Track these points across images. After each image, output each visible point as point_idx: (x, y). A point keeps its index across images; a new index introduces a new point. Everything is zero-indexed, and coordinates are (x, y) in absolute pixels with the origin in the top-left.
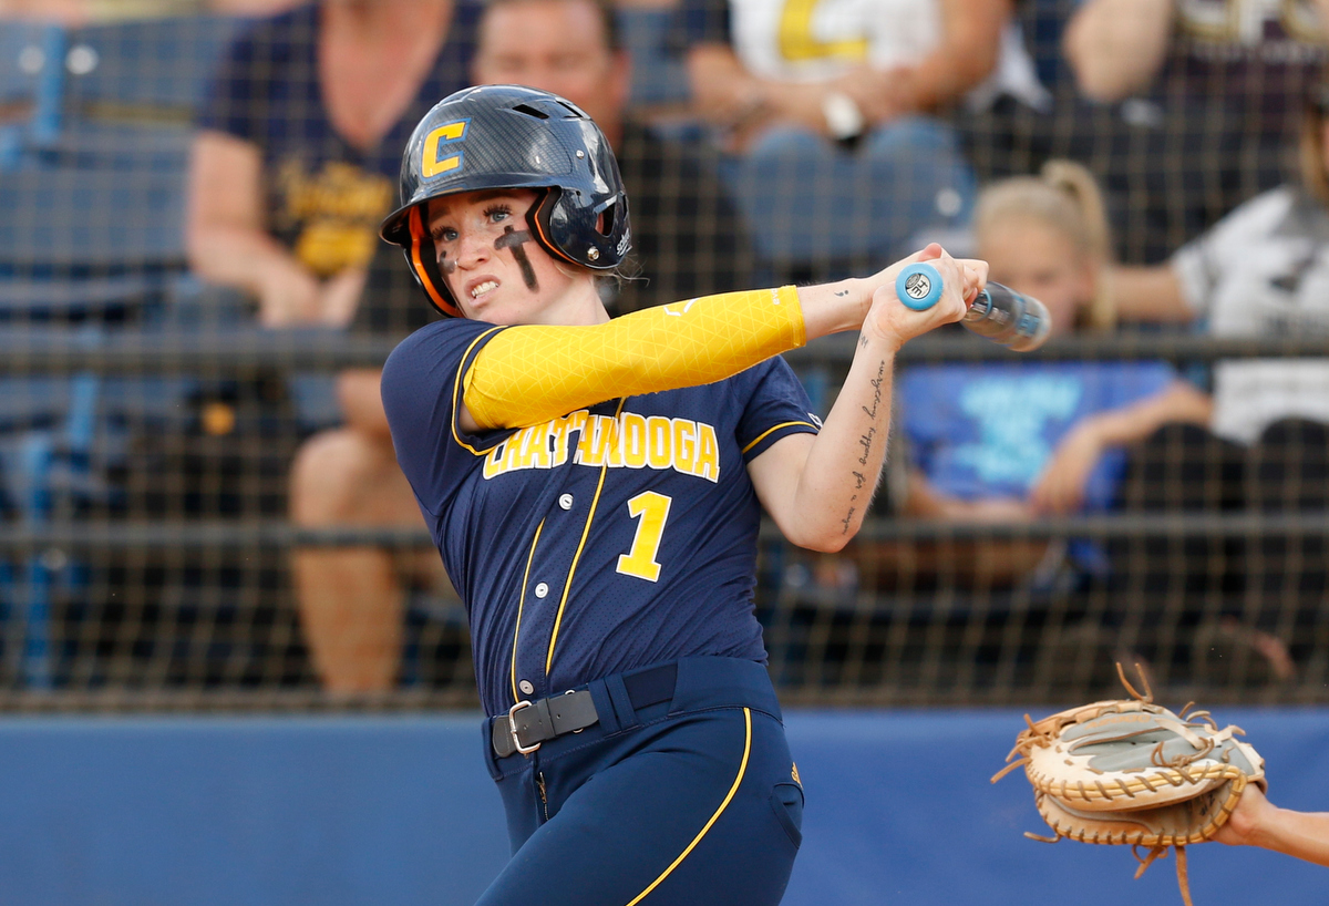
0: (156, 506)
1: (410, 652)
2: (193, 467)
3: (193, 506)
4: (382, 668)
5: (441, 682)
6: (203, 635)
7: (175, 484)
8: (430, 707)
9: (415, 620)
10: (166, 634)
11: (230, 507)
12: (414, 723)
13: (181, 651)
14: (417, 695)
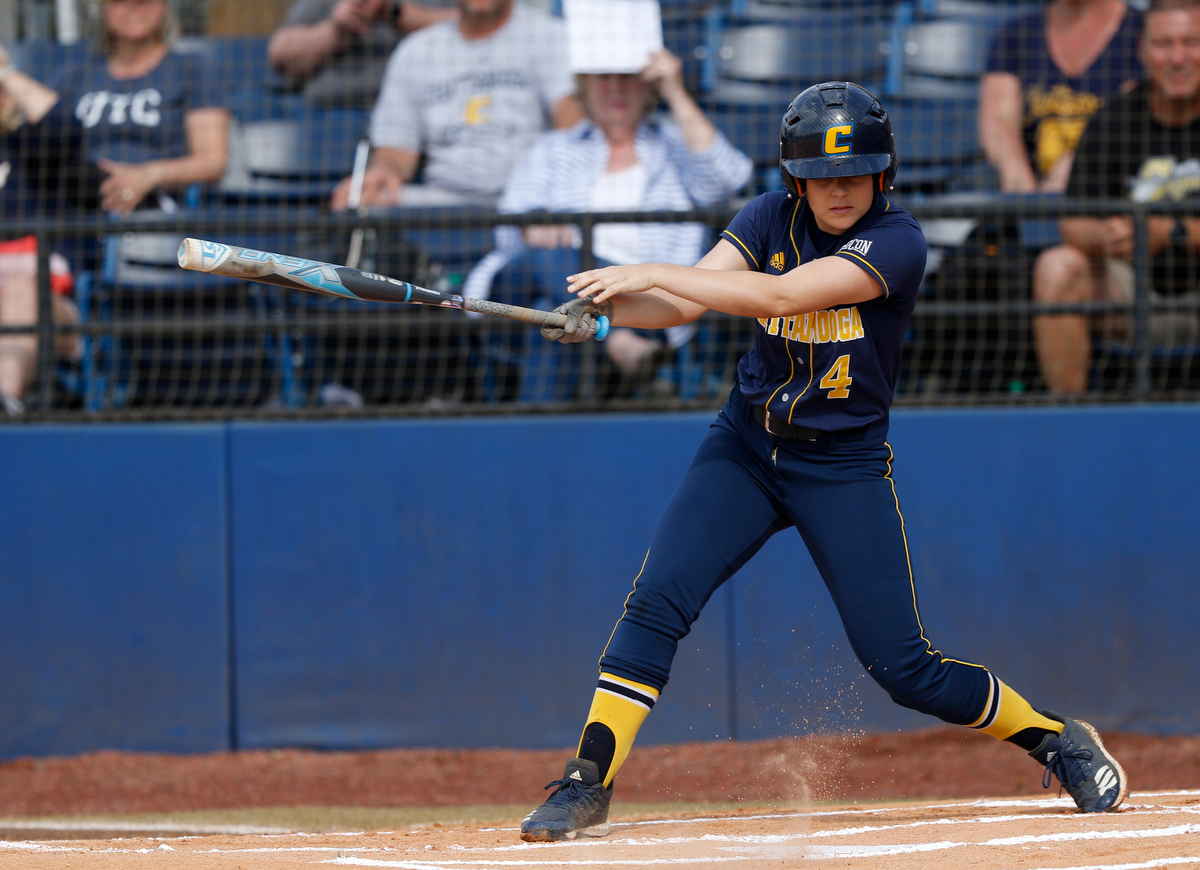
0: (951, 295)
1: (1092, 374)
2: (972, 274)
3: (972, 295)
4: (1078, 381)
5: (1108, 388)
6: (977, 366)
7: (962, 283)
8: (1104, 401)
9: (1096, 354)
10: (957, 365)
11: (992, 295)
12: (1095, 410)
13: (965, 375)
14: (1096, 395)
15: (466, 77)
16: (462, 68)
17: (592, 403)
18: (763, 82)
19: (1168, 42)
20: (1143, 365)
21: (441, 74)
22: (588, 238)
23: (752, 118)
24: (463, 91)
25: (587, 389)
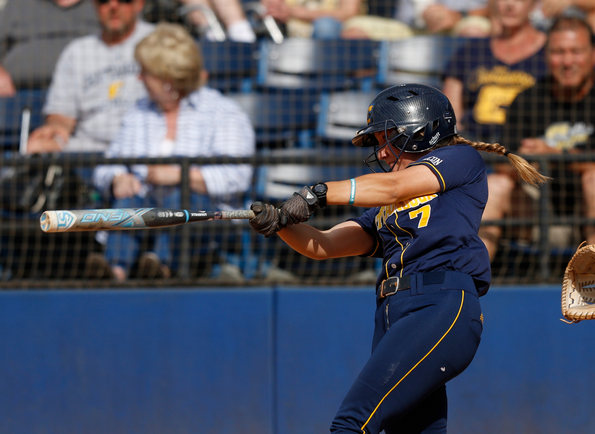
15: (109, 70)
16: (103, 64)
17: (187, 280)
18: (300, 75)
19: (562, 51)
20: (545, 260)
21: (92, 67)
22: (185, 174)
23: (292, 98)
24: (106, 79)
25: (184, 271)
